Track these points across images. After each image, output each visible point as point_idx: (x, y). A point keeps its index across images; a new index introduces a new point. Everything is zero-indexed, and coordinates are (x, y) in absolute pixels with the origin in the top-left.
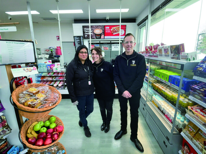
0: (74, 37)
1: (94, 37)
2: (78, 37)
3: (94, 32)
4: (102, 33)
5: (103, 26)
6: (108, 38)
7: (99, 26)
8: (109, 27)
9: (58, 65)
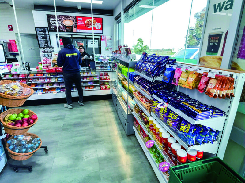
0: (35, 28)
1: (64, 30)
2: (41, 28)
3: (63, 24)
4: (74, 26)
5: (74, 16)
6: (82, 32)
7: (70, 16)
8: (82, 19)
9: (16, 65)
